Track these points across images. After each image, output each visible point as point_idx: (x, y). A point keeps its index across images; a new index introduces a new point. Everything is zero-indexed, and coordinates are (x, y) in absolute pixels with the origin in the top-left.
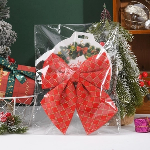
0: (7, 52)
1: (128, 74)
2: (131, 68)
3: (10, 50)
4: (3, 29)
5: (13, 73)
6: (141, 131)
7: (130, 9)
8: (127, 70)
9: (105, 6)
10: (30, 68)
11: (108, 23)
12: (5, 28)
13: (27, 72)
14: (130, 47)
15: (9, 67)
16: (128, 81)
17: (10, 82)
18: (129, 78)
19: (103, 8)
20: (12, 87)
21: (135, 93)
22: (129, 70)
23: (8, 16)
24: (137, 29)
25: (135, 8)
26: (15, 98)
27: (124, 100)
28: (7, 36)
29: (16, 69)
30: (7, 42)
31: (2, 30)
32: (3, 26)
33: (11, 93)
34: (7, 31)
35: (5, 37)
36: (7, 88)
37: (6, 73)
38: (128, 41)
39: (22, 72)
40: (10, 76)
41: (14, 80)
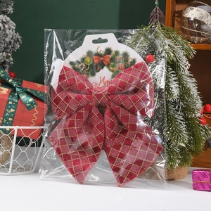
0: (7, 60)
1: (185, 105)
2: (190, 96)
3: (11, 59)
4: (4, 26)
5: (15, 91)
6: (201, 188)
7: (191, 11)
8: (184, 99)
9: (156, 3)
10: (39, 86)
11: (161, 28)
12: (6, 26)
13: (36, 91)
14: (189, 65)
15: (10, 81)
16: (185, 114)
17: (10, 103)
18: (187, 110)
19: (155, 6)
20: (12, 110)
21: (193, 132)
22: (187, 98)
23: (11, 10)
24: (199, 42)
25: (198, 10)
26: (16, 128)
27: (177, 141)
28: (7, 40)
29: (20, 85)
30: (5, 48)
31: (2, 28)
32: (3, 22)
33: (10, 119)
34: (8, 32)
35: (4, 40)
36: (6, 112)
37: (5, 90)
38: (187, 56)
39: (29, 90)
40: (10, 94)
41: (16, 101)
